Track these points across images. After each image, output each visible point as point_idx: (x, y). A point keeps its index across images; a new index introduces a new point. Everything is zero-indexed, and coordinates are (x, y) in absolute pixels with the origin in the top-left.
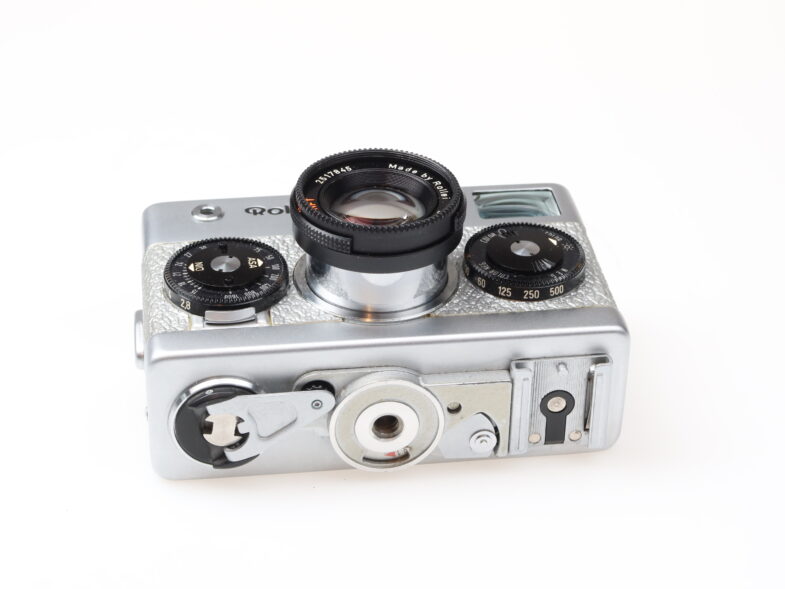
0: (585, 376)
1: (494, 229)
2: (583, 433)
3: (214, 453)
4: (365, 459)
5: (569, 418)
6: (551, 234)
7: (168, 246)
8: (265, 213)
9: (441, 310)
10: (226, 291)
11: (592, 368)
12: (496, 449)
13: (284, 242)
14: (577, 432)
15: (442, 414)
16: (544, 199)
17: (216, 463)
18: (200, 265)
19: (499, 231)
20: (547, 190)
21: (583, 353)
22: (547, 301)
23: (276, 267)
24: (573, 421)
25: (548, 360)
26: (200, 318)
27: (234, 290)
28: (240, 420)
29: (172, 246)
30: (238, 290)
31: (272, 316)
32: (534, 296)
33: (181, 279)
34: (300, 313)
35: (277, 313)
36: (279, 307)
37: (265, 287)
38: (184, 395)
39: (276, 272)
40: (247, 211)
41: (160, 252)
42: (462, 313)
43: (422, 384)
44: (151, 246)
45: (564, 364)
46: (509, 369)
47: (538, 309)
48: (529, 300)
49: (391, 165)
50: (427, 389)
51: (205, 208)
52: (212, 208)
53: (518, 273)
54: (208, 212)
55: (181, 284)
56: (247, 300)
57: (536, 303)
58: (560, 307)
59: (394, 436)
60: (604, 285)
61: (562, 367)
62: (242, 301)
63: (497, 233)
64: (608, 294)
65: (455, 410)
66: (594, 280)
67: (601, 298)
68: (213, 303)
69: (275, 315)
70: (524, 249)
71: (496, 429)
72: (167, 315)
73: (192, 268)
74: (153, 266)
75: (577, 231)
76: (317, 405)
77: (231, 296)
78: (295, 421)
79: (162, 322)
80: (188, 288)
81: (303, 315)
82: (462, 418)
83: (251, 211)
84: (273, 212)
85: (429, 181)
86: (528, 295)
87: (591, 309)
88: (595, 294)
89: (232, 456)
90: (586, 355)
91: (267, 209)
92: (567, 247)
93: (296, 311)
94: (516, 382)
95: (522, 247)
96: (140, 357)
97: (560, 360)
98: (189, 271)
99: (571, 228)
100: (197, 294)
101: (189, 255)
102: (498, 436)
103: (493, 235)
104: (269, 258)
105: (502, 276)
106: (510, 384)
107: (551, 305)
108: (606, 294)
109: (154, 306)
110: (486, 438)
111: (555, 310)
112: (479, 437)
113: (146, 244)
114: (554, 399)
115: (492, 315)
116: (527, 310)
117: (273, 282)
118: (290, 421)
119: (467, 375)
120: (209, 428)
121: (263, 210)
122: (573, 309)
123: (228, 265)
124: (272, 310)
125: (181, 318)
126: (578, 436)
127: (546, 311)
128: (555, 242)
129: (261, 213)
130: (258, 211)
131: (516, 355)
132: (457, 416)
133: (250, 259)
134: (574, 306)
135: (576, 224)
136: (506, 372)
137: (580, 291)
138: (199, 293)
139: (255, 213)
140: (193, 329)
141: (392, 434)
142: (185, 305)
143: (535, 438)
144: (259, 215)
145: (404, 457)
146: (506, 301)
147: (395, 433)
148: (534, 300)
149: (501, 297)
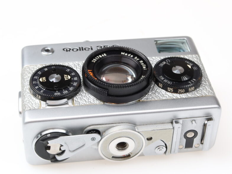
0: (203, 124)
1: (164, 60)
2: (200, 144)
3: (51, 157)
4: (113, 157)
5: (195, 139)
6: (188, 62)
7: (32, 67)
8: (71, 51)
9: (144, 98)
10: (55, 91)
11: (206, 122)
12: (165, 152)
13: (79, 64)
14: (198, 144)
15: (144, 141)
16: (183, 43)
17: (52, 160)
18: (44, 78)
19: (167, 60)
20: (184, 39)
21: (203, 116)
22: (187, 94)
23: (76, 79)
24: (197, 141)
25: (188, 119)
26: (45, 103)
27: (59, 91)
28: (62, 146)
29: (33, 67)
30: (60, 90)
31: (75, 101)
32: (182, 92)
33: (36, 85)
34: (86, 100)
35: (76, 100)
36: (77, 97)
37: (71, 89)
38: (39, 135)
39: (76, 81)
40: (64, 49)
41: (28, 69)
42: (153, 99)
43: (137, 130)
44: (25, 66)
45: (195, 120)
46: (172, 123)
47: (184, 97)
48: (180, 93)
49: (122, 53)
50: (139, 132)
51: (46, 49)
52: (49, 49)
53: (176, 81)
54: (48, 51)
55: (37, 87)
56: (64, 96)
57: (183, 94)
58: (193, 96)
59: (125, 149)
60: (210, 85)
61: (194, 122)
62: (62, 96)
63: (166, 62)
64: (212, 89)
65: (150, 139)
66: (206, 82)
67: (209, 92)
68: (50, 97)
69: (76, 101)
70: (177, 70)
71: (166, 145)
72: (31, 100)
73: (41, 80)
74: (25, 76)
75: (197, 59)
76: (93, 139)
77: (57, 94)
78: (84, 145)
79: (29, 104)
80: (39, 89)
81: (87, 101)
82: (152, 142)
83: (65, 50)
84: (74, 50)
85: (138, 61)
86: (180, 91)
87: (206, 97)
88: (206, 89)
89: (59, 158)
90: (203, 117)
91: (72, 49)
92: (195, 68)
93: (84, 99)
94: (175, 129)
95: (176, 69)
96: (20, 113)
97: (193, 119)
98: (40, 81)
99: (195, 58)
100: (43, 93)
101: (40, 73)
102: (166, 147)
103: (164, 63)
104: (73, 74)
105: (169, 83)
106: (173, 130)
107: (189, 95)
108: (211, 90)
109: (26, 96)
110: (162, 149)
111: (191, 97)
112: (159, 148)
113: (23, 65)
114: (190, 133)
115: (165, 100)
116: (179, 98)
117: (75, 86)
118: (82, 145)
119: (155, 126)
120: (49, 148)
121: (70, 49)
122: (198, 97)
123: (56, 78)
124: (74, 99)
125: (36, 102)
126: (198, 146)
127: (188, 98)
128: (190, 67)
129: (69, 51)
130: (68, 50)
131: (175, 117)
132: (151, 141)
133: (65, 75)
134: (198, 95)
135: (197, 55)
136: (171, 124)
137: (200, 88)
138: (44, 92)
139: (67, 51)
140: (41, 108)
141: (124, 148)
142: (38, 97)
143: (181, 147)
144: (68, 52)
145: (128, 156)
146: (171, 93)
147: (125, 148)
148: (182, 93)
149: (168, 91)
